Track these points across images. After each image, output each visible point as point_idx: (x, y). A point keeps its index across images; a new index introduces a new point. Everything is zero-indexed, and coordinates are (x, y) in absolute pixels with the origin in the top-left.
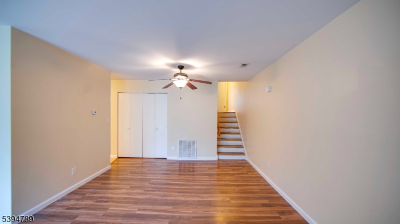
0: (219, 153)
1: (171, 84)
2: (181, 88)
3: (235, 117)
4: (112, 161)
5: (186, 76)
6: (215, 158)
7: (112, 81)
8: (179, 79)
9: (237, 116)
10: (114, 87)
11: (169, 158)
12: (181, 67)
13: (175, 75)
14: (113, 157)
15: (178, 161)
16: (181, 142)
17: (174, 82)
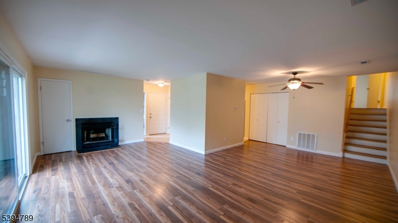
0: (345, 151)
1: (286, 87)
2: (294, 90)
3: (385, 115)
4: (244, 141)
5: (299, 80)
6: (340, 154)
7: (247, 86)
8: (293, 83)
9: (388, 113)
10: (248, 90)
11: (288, 146)
12: (295, 73)
13: (290, 80)
14: (246, 138)
15: (296, 150)
16: (300, 134)
17: (288, 86)
